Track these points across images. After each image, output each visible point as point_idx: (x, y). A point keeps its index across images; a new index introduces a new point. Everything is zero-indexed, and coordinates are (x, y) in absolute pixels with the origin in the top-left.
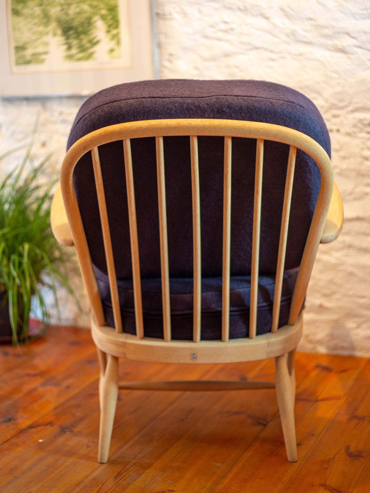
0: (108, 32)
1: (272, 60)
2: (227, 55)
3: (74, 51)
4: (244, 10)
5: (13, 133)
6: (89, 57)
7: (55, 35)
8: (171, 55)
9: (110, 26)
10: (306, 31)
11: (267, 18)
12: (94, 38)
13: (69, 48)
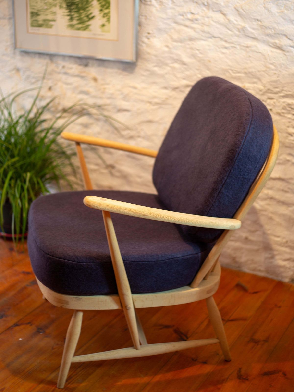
0: (101, 10)
1: (226, 48)
2: (191, 39)
3: (75, 22)
4: (208, 6)
5: (28, 77)
6: (86, 28)
7: (61, 7)
8: (149, 33)
9: (103, 6)
10: (254, 29)
11: (224, 15)
12: (91, 14)
13: (71, 19)
